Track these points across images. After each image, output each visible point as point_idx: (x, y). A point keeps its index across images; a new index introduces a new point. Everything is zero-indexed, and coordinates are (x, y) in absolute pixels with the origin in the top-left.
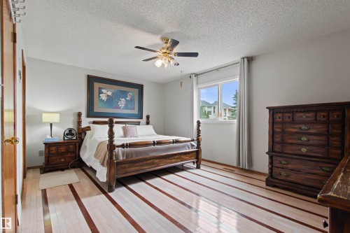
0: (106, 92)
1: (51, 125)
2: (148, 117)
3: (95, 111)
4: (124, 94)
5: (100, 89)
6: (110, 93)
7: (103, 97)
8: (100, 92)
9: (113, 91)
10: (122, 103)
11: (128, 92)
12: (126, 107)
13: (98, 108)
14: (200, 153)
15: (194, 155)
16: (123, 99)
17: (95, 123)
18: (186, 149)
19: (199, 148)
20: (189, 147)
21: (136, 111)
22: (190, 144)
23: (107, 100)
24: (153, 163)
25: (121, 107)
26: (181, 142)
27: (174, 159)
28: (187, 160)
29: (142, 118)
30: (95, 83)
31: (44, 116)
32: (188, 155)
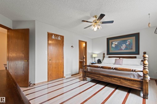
0: (115, 43)
1: (95, 58)
4: (125, 42)
5: (112, 42)
6: (116, 43)
7: (113, 46)
8: (112, 44)
9: (118, 42)
10: (124, 46)
11: (127, 40)
12: (126, 48)
13: (111, 51)
14: (144, 84)
15: (137, 83)
16: (124, 45)
17: (109, 57)
18: (131, 77)
19: (144, 80)
20: (134, 76)
21: (134, 50)
22: (137, 74)
23: (115, 47)
24: (99, 77)
25: (122, 49)
26: (118, 69)
27: (114, 79)
28: (128, 85)
29: (138, 54)
30: (110, 41)
31: (93, 55)
32: (129, 82)
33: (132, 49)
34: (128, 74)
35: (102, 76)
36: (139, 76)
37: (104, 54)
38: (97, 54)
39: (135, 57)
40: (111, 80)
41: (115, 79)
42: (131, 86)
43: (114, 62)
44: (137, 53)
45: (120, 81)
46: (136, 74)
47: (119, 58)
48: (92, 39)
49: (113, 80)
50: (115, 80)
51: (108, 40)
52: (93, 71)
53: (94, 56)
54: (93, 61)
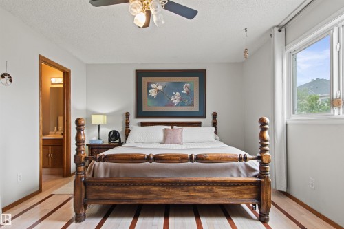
0: (157, 86)
1: (99, 126)
2: (214, 115)
3: (144, 110)
4: (178, 86)
5: (149, 84)
6: (160, 88)
7: (153, 93)
8: (149, 88)
9: (164, 84)
10: (176, 98)
11: (184, 83)
12: (182, 103)
13: (148, 106)
14: (264, 188)
15: (248, 189)
16: (178, 93)
17: (143, 124)
18: (232, 176)
19: (265, 177)
20: (239, 172)
21: (196, 108)
22: (244, 166)
23: (157, 96)
24: (149, 192)
25: (174, 104)
26: (208, 160)
27: (195, 190)
28: (229, 197)
29: (204, 117)
30: (145, 80)
31: (93, 117)
32: (232, 188)
33: (192, 105)
34: (227, 169)
35: (156, 189)
36: (250, 169)
37: (127, 115)
38: (108, 115)
39: (199, 124)
40: (187, 194)
41: (198, 188)
42: (236, 199)
43: (161, 137)
44: (202, 114)
45: (210, 191)
46: (242, 167)
47: (170, 127)
48: (87, 65)
49: (193, 194)
50: (199, 191)
51: (140, 75)
52: (122, 176)
53: (96, 120)
54: (95, 138)
